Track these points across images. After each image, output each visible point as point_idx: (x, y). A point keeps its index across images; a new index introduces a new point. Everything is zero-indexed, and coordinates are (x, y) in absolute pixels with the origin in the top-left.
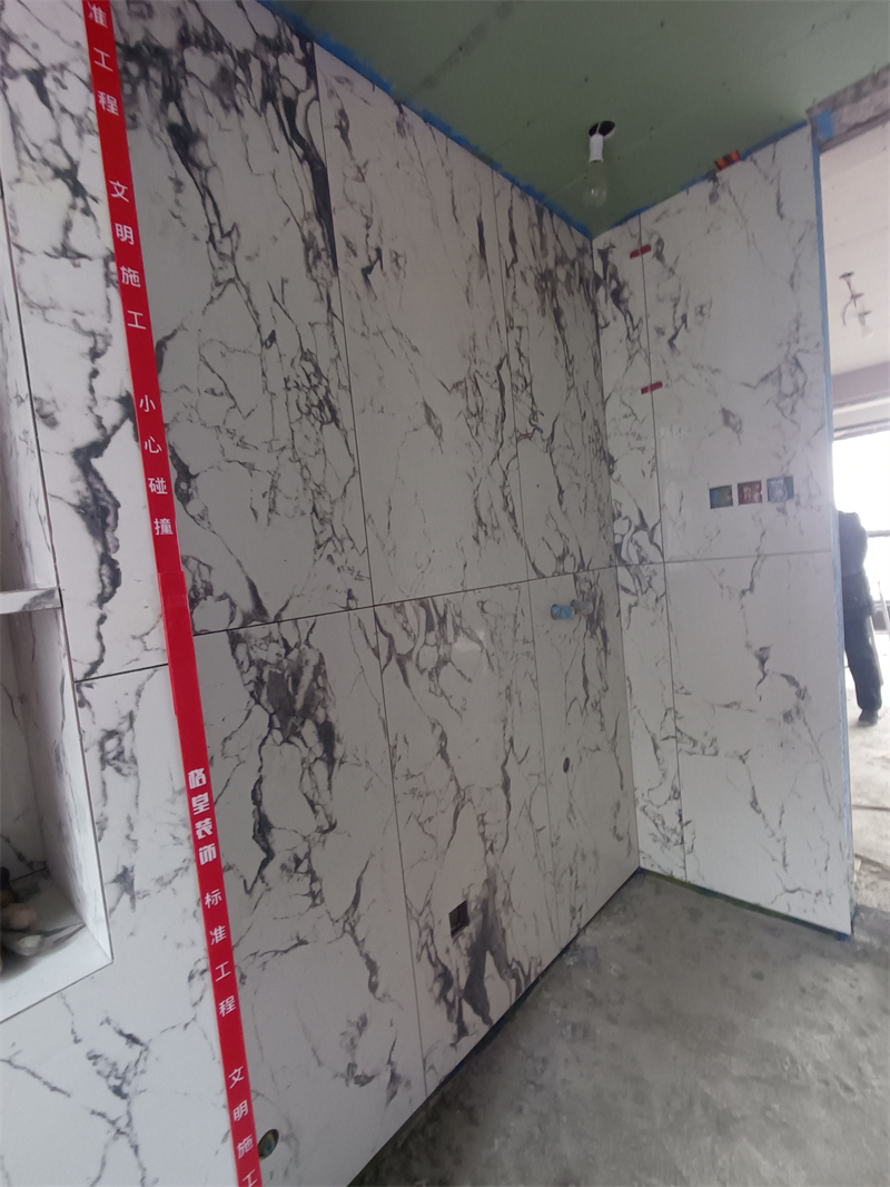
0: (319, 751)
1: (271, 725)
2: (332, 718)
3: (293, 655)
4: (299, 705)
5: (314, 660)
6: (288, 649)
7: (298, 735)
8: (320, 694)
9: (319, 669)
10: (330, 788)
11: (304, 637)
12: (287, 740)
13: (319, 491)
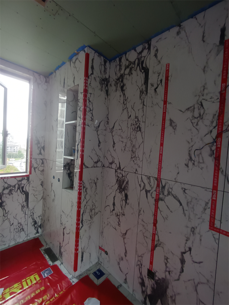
0: (124, 198)
1: (118, 188)
2: (128, 194)
3: (124, 178)
4: (123, 187)
5: (127, 180)
6: (123, 176)
7: (122, 193)
8: (126, 188)
9: (127, 183)
10: (125, 207)
11: (126, 175)
12: (120, 192)
13: (134, 146)
